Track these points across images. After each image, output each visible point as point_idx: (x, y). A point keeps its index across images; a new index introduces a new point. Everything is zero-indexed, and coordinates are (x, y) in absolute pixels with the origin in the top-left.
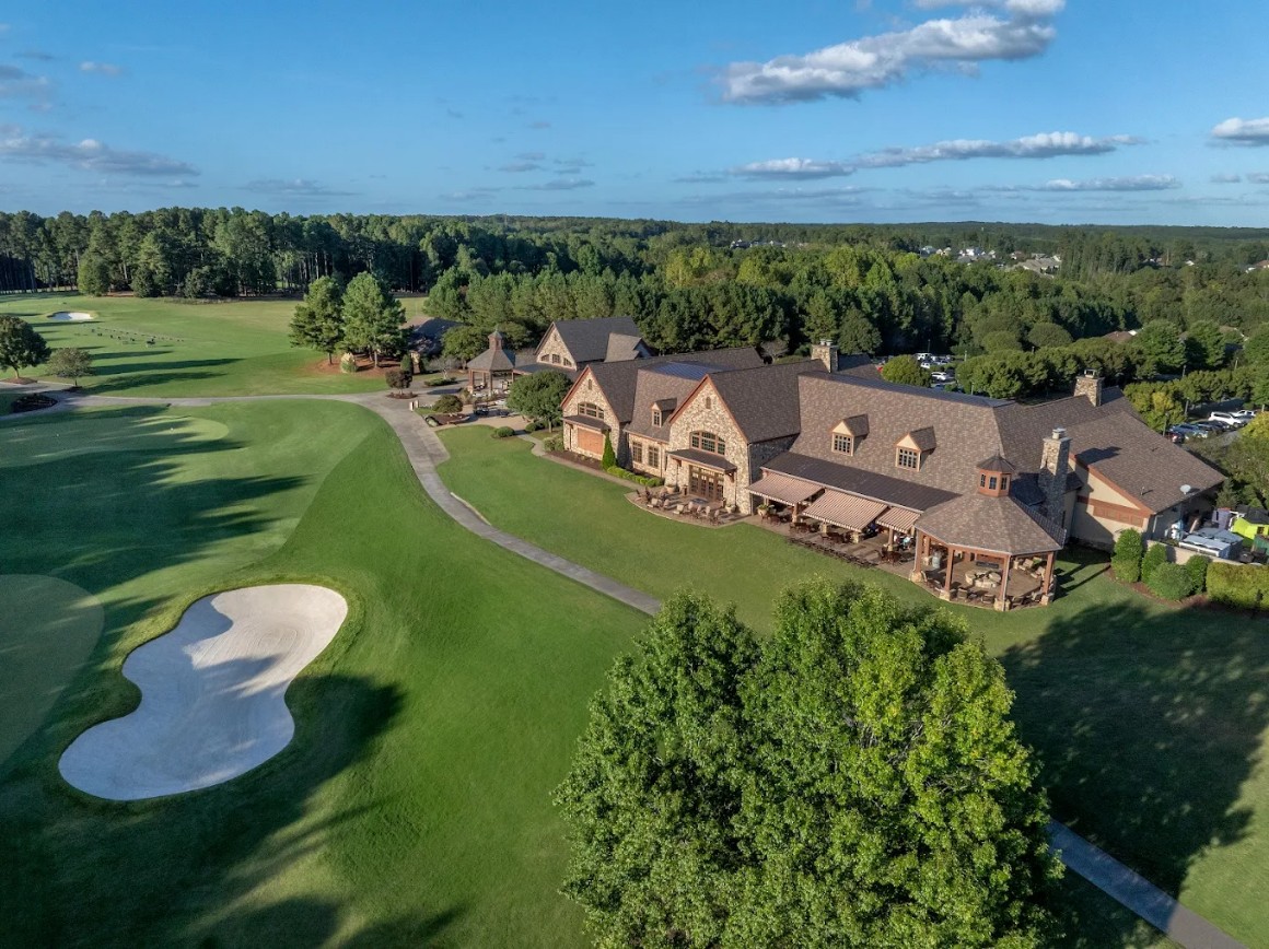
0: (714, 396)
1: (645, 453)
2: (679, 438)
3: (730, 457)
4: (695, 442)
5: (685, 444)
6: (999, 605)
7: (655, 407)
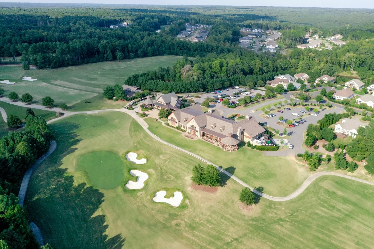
0: (194, 121)
1: (183, 126)
2: (189, 125)
3: (197, 129)
4: (191, 126)
5: (190, 127)
6: (231, 151)
7: (184, 119)
